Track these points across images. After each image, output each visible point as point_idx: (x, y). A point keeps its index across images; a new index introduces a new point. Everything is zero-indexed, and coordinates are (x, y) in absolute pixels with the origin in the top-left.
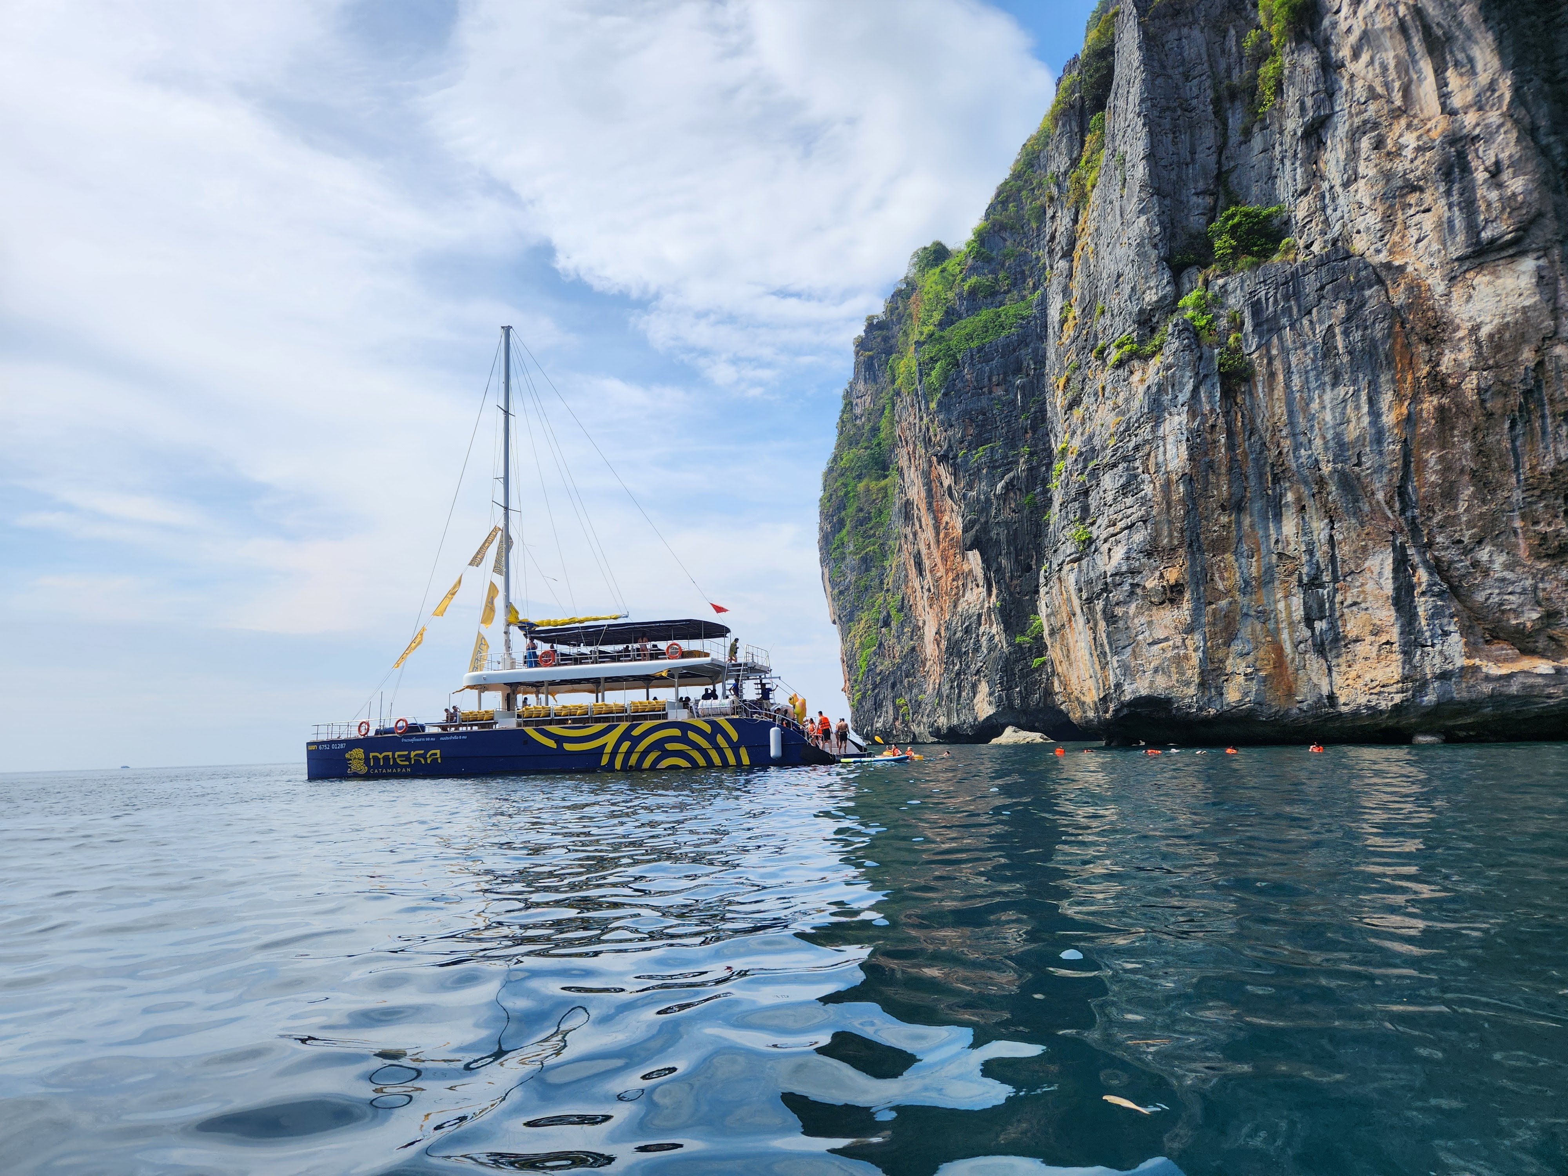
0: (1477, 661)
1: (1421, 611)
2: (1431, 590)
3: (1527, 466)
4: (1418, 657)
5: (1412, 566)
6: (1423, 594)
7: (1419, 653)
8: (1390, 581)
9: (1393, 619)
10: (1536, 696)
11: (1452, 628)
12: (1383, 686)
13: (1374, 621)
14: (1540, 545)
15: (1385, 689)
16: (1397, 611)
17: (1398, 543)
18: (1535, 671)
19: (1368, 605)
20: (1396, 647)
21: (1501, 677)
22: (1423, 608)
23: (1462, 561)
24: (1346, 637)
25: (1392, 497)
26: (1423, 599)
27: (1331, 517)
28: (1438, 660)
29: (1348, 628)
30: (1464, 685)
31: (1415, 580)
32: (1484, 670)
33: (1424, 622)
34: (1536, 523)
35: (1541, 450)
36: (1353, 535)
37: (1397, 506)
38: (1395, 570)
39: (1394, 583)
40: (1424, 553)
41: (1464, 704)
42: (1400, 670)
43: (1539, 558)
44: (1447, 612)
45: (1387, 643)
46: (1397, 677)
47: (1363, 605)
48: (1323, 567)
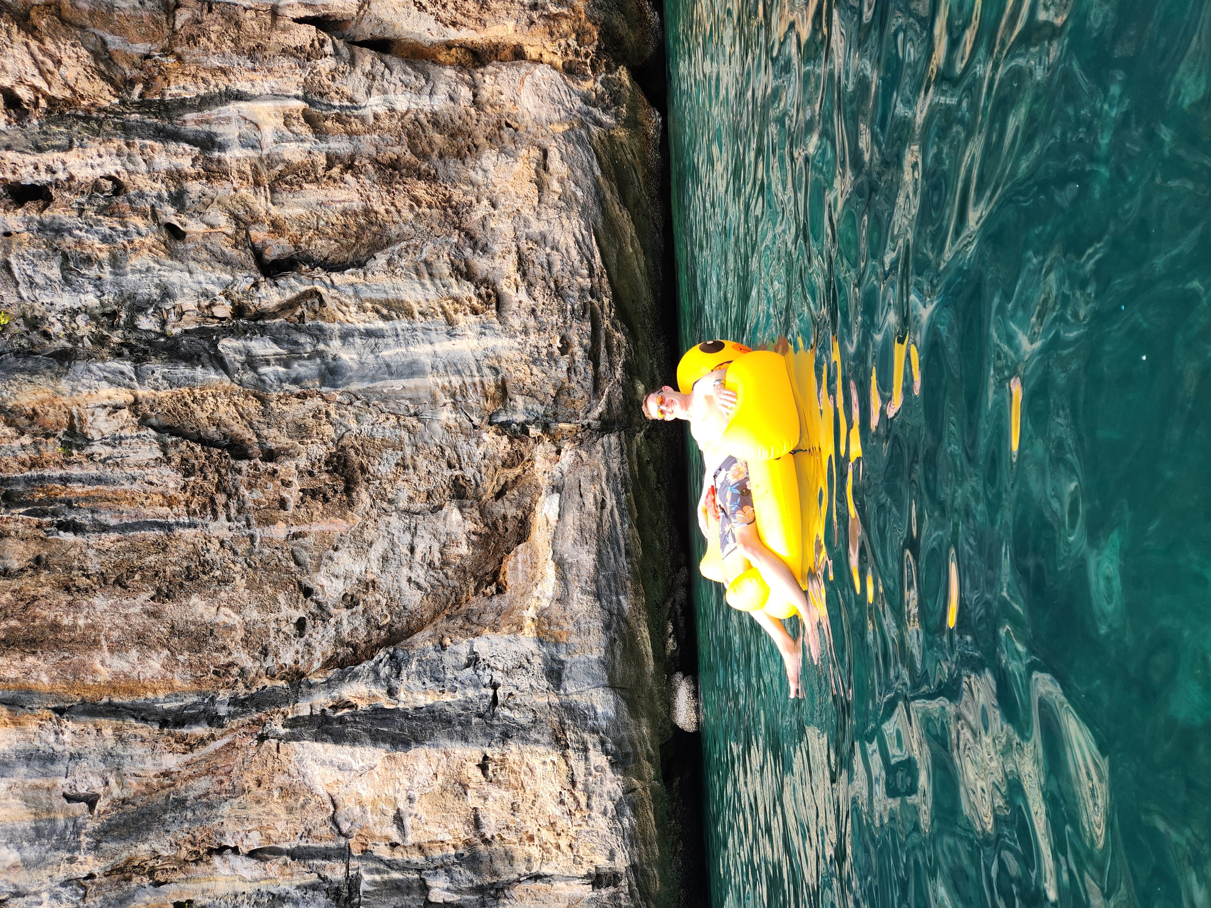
0: (531, 613)
1: (424, 700)
2: (388, 679)
3: (165, 510)
4: (516, 715)
5: (335, 708)
6: (391, 692)
7: (507, 712)
8: (358, 750)
9: (435, 754)
10: (600, 525)
11: (463, 649)
12: (573, 783)
13: (437, 788)
14: (326, 500)
15: (580, 779)
16: (419, 742)
17: (283, 731)
18: (553, 523)
19: (402, 797)
20: (494, 753)
21: (562, 578)
22: (421, 697)
23: (339, 623)
24: (467, 843)
25: (181, 740)
26: (402, 695)
27: (211, 852)
28: (523, 681)
29: (447, 838)
30: (574, 639)
31: (363, 705)
32: (545, 603)
33: (448, 698)
34: (283, 504)
35: (136, 487)
36: (255, 811)
37: (201, 730)
38: (338, 738)
39: (361, 743)
40: (310, 686)
41: (612, 642)
42: (541, 749)
43: (351, 504)
44: (433, 655)
45: (483, 767)
46: (555, 756)
47: (403, 805)
48: (313, 878)
